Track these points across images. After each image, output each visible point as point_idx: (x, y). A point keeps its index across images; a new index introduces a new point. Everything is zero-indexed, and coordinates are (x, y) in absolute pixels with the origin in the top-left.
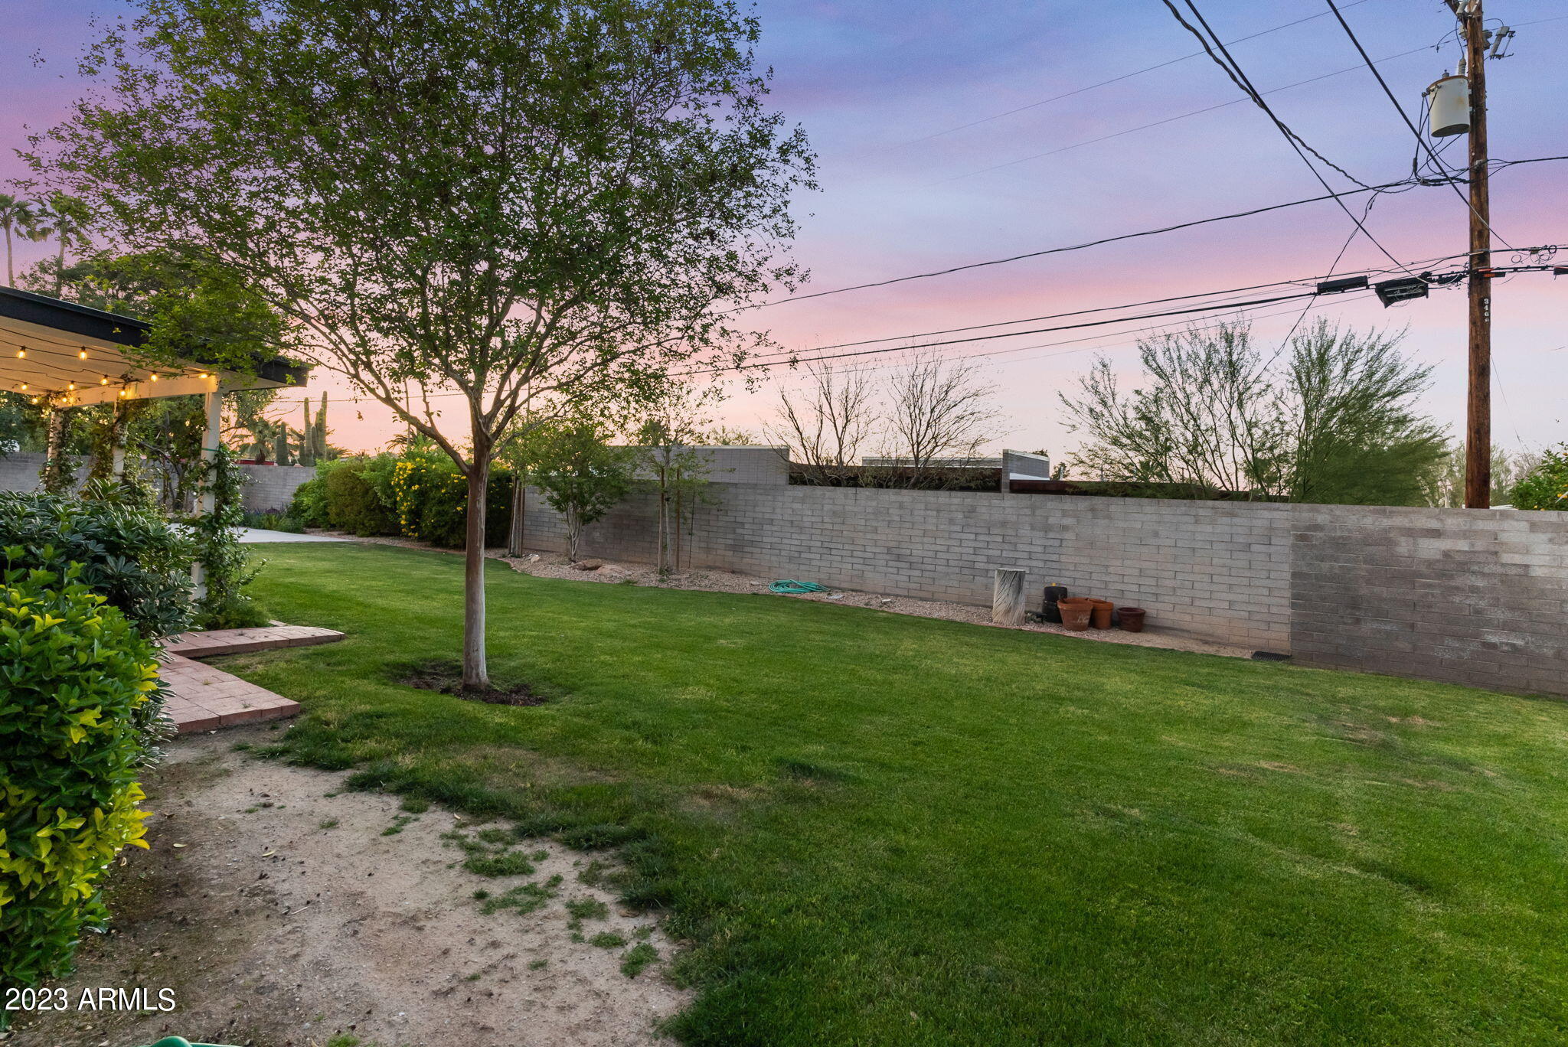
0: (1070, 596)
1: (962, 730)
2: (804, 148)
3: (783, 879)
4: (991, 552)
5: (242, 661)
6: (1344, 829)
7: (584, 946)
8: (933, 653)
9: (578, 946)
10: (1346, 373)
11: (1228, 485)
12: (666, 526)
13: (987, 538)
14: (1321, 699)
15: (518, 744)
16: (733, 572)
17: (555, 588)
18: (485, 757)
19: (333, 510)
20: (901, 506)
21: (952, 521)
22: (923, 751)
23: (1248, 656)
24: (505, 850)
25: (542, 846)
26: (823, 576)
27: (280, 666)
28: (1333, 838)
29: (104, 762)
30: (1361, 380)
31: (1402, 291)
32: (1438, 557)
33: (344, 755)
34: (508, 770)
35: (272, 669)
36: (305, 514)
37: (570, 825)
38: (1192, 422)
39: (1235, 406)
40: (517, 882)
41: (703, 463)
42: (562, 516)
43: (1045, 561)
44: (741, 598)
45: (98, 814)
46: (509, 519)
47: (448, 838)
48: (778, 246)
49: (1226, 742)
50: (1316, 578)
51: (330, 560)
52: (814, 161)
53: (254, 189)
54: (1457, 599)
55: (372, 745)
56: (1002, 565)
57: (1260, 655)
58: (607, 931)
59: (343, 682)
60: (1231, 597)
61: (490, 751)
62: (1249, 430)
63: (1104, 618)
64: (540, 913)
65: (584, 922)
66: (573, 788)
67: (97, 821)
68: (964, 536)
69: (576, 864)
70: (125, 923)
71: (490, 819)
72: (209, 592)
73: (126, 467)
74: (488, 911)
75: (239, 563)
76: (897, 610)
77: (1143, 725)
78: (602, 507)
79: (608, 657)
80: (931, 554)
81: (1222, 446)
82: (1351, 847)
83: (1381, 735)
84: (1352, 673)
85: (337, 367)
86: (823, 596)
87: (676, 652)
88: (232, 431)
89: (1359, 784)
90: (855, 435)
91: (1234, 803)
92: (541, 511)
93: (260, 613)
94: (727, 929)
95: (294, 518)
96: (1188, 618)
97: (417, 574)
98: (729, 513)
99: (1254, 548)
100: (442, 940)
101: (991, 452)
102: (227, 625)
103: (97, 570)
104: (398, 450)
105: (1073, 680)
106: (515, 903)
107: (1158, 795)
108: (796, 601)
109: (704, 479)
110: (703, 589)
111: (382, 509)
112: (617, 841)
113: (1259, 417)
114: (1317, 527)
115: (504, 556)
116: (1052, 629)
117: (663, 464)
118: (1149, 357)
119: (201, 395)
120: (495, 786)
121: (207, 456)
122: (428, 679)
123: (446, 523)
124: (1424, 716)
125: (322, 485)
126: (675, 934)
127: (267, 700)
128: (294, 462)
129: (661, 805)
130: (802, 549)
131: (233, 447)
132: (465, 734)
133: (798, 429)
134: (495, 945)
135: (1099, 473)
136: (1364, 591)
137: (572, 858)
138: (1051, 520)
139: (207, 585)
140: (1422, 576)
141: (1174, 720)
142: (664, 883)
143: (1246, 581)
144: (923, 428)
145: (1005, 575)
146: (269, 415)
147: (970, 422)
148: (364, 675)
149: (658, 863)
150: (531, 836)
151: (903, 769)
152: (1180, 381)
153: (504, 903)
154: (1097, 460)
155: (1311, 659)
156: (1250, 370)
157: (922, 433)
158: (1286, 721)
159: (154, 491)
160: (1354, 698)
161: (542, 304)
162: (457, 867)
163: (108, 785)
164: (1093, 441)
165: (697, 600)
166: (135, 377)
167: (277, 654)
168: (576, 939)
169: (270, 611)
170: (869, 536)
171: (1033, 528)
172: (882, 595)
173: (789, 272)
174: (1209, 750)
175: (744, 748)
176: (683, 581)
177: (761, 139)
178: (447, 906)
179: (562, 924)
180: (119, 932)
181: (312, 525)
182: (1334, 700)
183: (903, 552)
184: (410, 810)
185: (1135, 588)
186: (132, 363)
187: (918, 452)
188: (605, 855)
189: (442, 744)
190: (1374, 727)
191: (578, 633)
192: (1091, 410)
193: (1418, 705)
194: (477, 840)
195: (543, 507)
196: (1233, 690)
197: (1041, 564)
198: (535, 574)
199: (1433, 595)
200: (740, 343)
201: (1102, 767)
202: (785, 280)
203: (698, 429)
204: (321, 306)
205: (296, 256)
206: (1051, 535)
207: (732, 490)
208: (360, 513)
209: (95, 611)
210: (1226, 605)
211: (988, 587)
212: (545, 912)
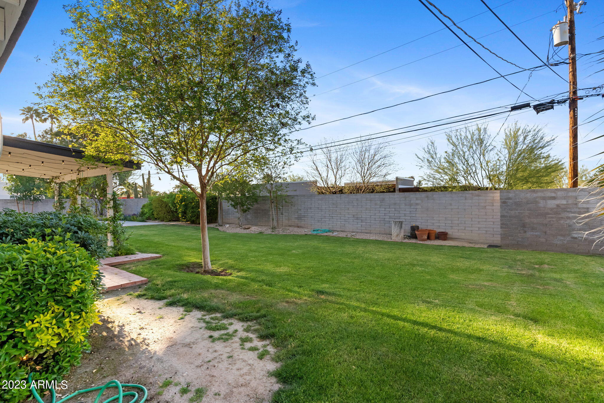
0: (420, 228)
1: (378, 277)
2: (310, 71)
3: (312, 327)
4: (391, 215)
5: (127, 266)
6: (511, 304)
7: (245, 351)
8: (369, 251)
9: (243, 351)
10: (524, 140)
11: (480, 185)
12: (273, 212)
13: (389, 210)
14: (510, 260)
15: (223, 289)
16: (298, 227)
17: (235, 236)
18: (211, 294)
19: (155, 213)
20: (357, 200)
21: (376, 204)
22: (363, 285)
23: (486, 247)
24: (219, 322)
25: (230, 321)
26: (330, 227)
27: (140, 267)
28: (506, 306)
29: (84, 297)
30: (530, 143)
31: (543, 108)
32: (555, 207)
33: (164, 295)
34: (219, 297)
35: (138, 268)
36: (146, 215)
37: (240, 314)
38: (466, 162)
39: (482, 156)
40: (223, 332)
41: (285, 188)
42: (236, 210)
43: (411, 217)
44: (301, 236)
45: (84, 313)
46: (217, 213)
47: (199, 319)
48: (303, 108)
49: (472, 277)
50: (510, 217)
51: (155, 231)
52: (314, 75)
53: (116, 100)
54: (562, 222)
55: (173, 291)
56: (395, 219)
57: (490, 246)
58: (253, 346)
59: (162, 271)
60: (479, 226)
61: (213, 291)
62: (487, 164)
63: (433, 236)
64: (230, 341)
65: (245, 343)
66: (241, 302)
67: (84, 316)
68: (381, 209)
69: (242, 326)
70: (96, 349)
71: (214, 313)
72: (114, 244)
73: (82, 202)
74: (213, 341)
75: (123, 233)
76: (357, 237)
77: (443, 272)
78: (250, 206)
79: (253, 259)
80: (369, 216)
81: (477, 170)
82: (512, 309)
83: (531, 272)
84: (524, 251)
85: (150, 162)
86: (331, 234)
87: (277, 256)
88: (118, 187)
89: (520, 288)
90: (341, 175)
91: (473, 296)
92: (229, 209)
93: (132, 250)
94: (292, 344)
95: (142, 217)
96: (464, 234)
97: (186, 234)
98: (296, 206)
99: (487, 207)
100: (199, 351)
101: (391, 178)
102: (121, 254)
103: (76, 236)
104: (176, 190)
105: (419, 258)
106: (222, 339)
107: (446, 295)
108: (321, 236)
109: (284, 194)
110: (287, 234)
111: (173, 212)
112: (256, 318)
113: (491, 159)
114: (509, 198)
115: (216, 226)
116: (413, 241)
117: (271, 189)
118: (449, 138)
119: (105, 175)
120: (215, 303)
121: (109, 196)
122: (191, 269)
123: (195, 215)
124: (548, 264)
125: (151, 204)
126: (276, 346)
127: (137, 279)
128: (140, 197)
129: (271, 306)
130: (322, 217)
131: (119, 193)
132: (204, 286)
133: (320, 174)
134: (215, 351)
135: (432, 183)
136: (527, 221)
137: (241, 324)
138: (412, 202)
139: (113, 241)
140: (549, 214)
141: (454, 270)
142: (272, 331)
143: (484, 220)
144: (366, 171)
145: (395, 223)
146: (130, 180)
147: (383, 168)
148: (169, 269)
149: (270, 324)
150: (227, 318)
151: (356, 291)
152: (461, 147)
153: (219, 339)
154: (431, 179)
155: (508, 247)
156: (487, 142)
157: (365, 172)
158: (496, 268)
159: (93, 209)
160: (523, 259)
161: (220, 135)
162: (203, 328)
163: (86, 304)
164: (428, 171)
165: (285, 237)
166: (81, 170)
167: (139, 263)
168: (243, 349)
169: (136, 249)
170: (346, 211)
171: (406, 205)
172: (352, 232)
173: (308, 117)
174: (466, 280)
175: (300, 287)
176: (280, 231)
177: (294, 69)
178: (200, 340)
179: (238, 344)
180: (94, 353)
181: (149, 219)
182: (515, 261)
183: (359, 216)
184: (187, 311)
185: (444, 225)
186: (80, 165)
187: (364, 180)
188: (253, 323)
189: (197, 290)
190: (529, 269)
191: (243, 251)
192: (428, 160)
193: (546, 261)
194: (209, 320)
195: (229, 208)
196: (478, 259)
197: (409, 218)
198: (228, 231)
199: (553, 221)
200: (292, 144)
201: (427, 287)
202: (307, 119)
203: (282, 176)
204: (143, 140)
205: (133, 123)
206: (412, 207)
207: (296, 197)
208: (165, 214)
209: (76, 249)
210: (477, 229)
211: (390, 227)
212: (232, 341)
